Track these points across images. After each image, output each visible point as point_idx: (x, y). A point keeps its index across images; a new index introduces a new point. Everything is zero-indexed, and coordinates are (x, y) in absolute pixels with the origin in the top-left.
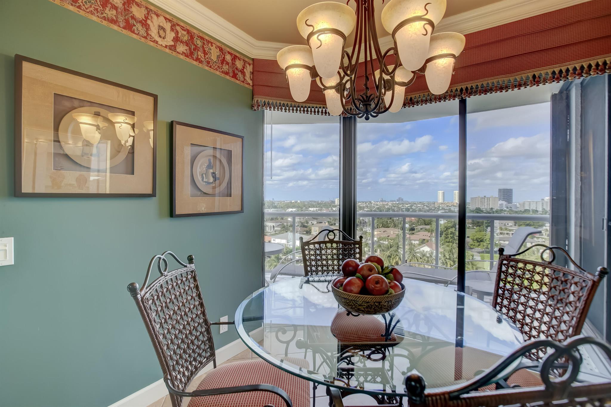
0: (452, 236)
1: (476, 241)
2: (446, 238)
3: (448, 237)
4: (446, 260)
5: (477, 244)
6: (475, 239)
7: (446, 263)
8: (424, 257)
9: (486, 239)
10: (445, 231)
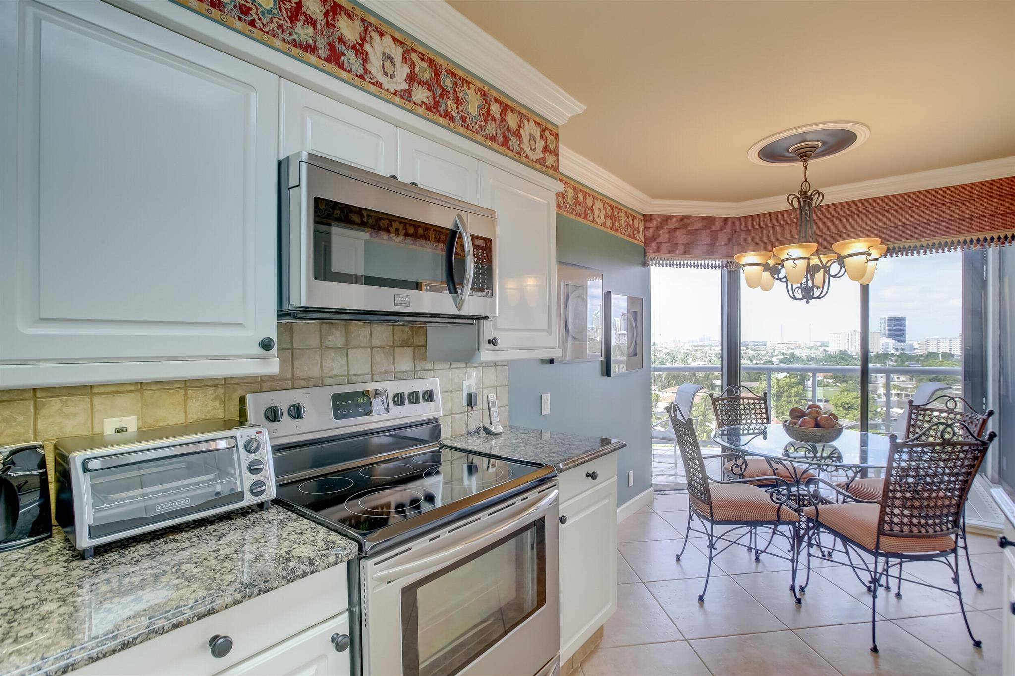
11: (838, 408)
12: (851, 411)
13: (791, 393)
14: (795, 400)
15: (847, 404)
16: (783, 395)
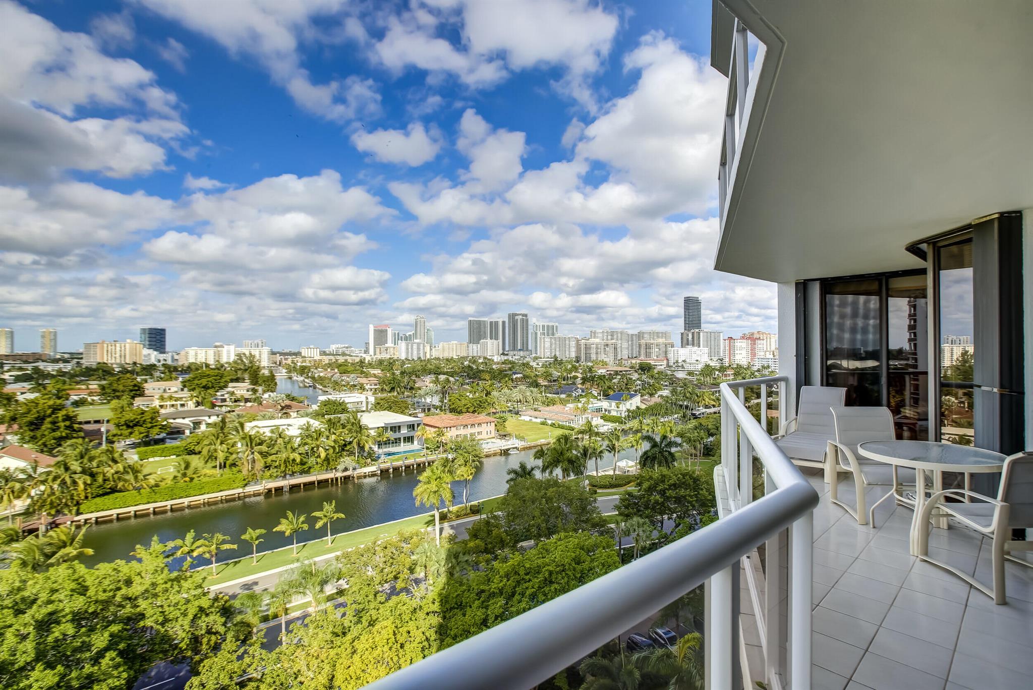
0: (68, 423)
1: (124, 427)
2: (54, 431)
3: (58, 428)
4: (73, 476)
5: (127, 432)
6: (123, 423)
7: (75, 483)
8: (10, 484)
9: (145, 421)
10: (50, 416)
11: (121, 428)
12: (136, 429)
13: (57, 417)
14: (65, 426)
15: (132, 421)
16: (46, 422)
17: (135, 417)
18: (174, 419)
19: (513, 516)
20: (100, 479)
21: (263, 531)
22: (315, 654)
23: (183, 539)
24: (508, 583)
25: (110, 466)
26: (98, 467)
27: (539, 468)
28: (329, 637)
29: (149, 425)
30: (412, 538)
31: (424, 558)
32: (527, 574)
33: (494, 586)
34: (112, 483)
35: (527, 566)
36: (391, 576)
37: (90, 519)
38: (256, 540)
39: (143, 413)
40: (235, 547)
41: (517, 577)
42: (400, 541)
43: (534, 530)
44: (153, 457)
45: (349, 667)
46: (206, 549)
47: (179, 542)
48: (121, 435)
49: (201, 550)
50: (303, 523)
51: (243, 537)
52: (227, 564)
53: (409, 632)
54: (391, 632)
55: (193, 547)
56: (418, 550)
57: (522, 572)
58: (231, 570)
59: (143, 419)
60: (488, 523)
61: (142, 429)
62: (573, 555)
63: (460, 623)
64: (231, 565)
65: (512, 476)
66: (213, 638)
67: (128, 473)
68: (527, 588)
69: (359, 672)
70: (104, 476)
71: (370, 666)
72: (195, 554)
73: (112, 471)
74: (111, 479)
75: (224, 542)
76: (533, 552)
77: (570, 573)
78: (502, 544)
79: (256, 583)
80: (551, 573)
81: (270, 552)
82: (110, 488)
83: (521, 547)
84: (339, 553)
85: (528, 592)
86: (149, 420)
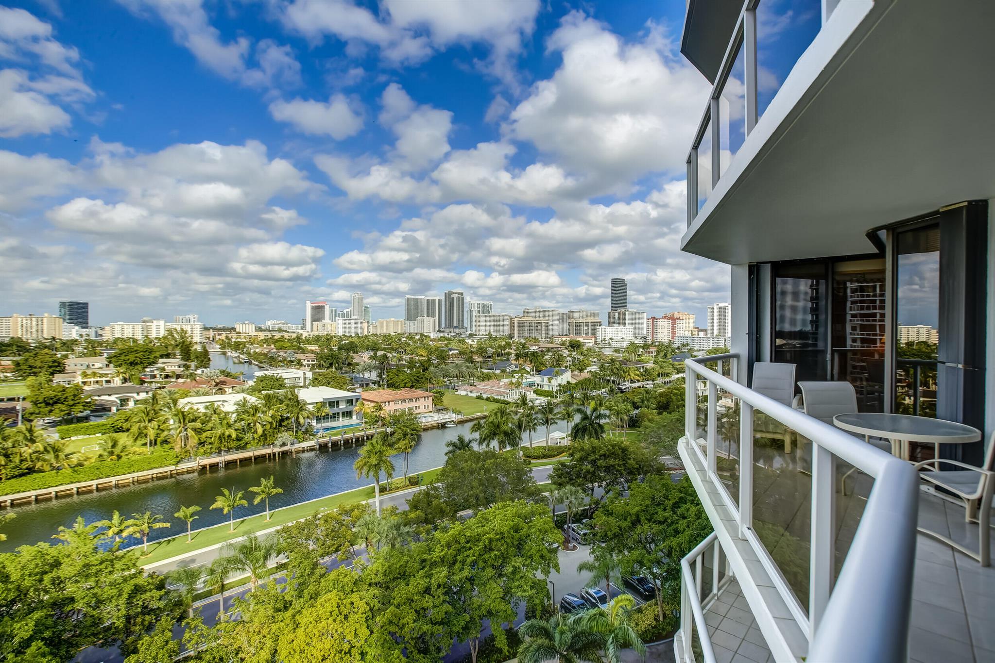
1: (43, 405)
5: (46, 410)
6: (41, 400)
9: (66, 398)
11: (39, 405)
12: (56, 406)
15: (52, 399)
17: (56, 393)
18: (99, 396)
19: (451, 487)
20: (17, 460)
21: (198, 508)
22: (257, 630)
23: (111, 519)
24: (449, 552)
25: (27, 445)
26: (14, 447)
27: (476, 440)
28: (270, 612)
29: (71, 403)
30: (353, 510)
31: (366, 530)
32: (468, 542)
33: (435, 555)
34: (30, 463)
35: (468, 534)
36: (333, 548)
37: (5, 501)
38: (191, 517)
39: (64, 390)
40: (168, 525)
41: (457, 546)
42: (341, 514)
43: (473, 500)
44: (76, 435)
45: (293, 641)
46: (136, 529)
47: (105, 523)
48: (39, 413)
49: (131, 530)
50: (240, 499)
51: (176, 515)
52: (160, 543)
53: (352, 603)
54: (335, 604)
55: (123, 527)
56: (359, 523)
57: (462, 540)
58: (164, 548)
59: (65, 396)
60: (427, 494)
61: (63, 407)
62: (512, 524)
63: (403, 592)
64: (164, 545)
65: (451, 448)
66: (147, 618)
67: (48, 452)
68: (468, 556)
69: (303, 645)
70: (21, 456)
71: (315, 639)
72: (124, 534)
73: (30, 451)
74: (28, 459)
75: (156, 521)
76: (473, 521)
77: (508, 541)
78: (442, 513)
79: (193, 560)
80: (491, 540)
81: (205, 529)
82: (27, 469)
83: (461, 516)
84: (279, 528)
85: (469, 560)
86: (72, 397)
